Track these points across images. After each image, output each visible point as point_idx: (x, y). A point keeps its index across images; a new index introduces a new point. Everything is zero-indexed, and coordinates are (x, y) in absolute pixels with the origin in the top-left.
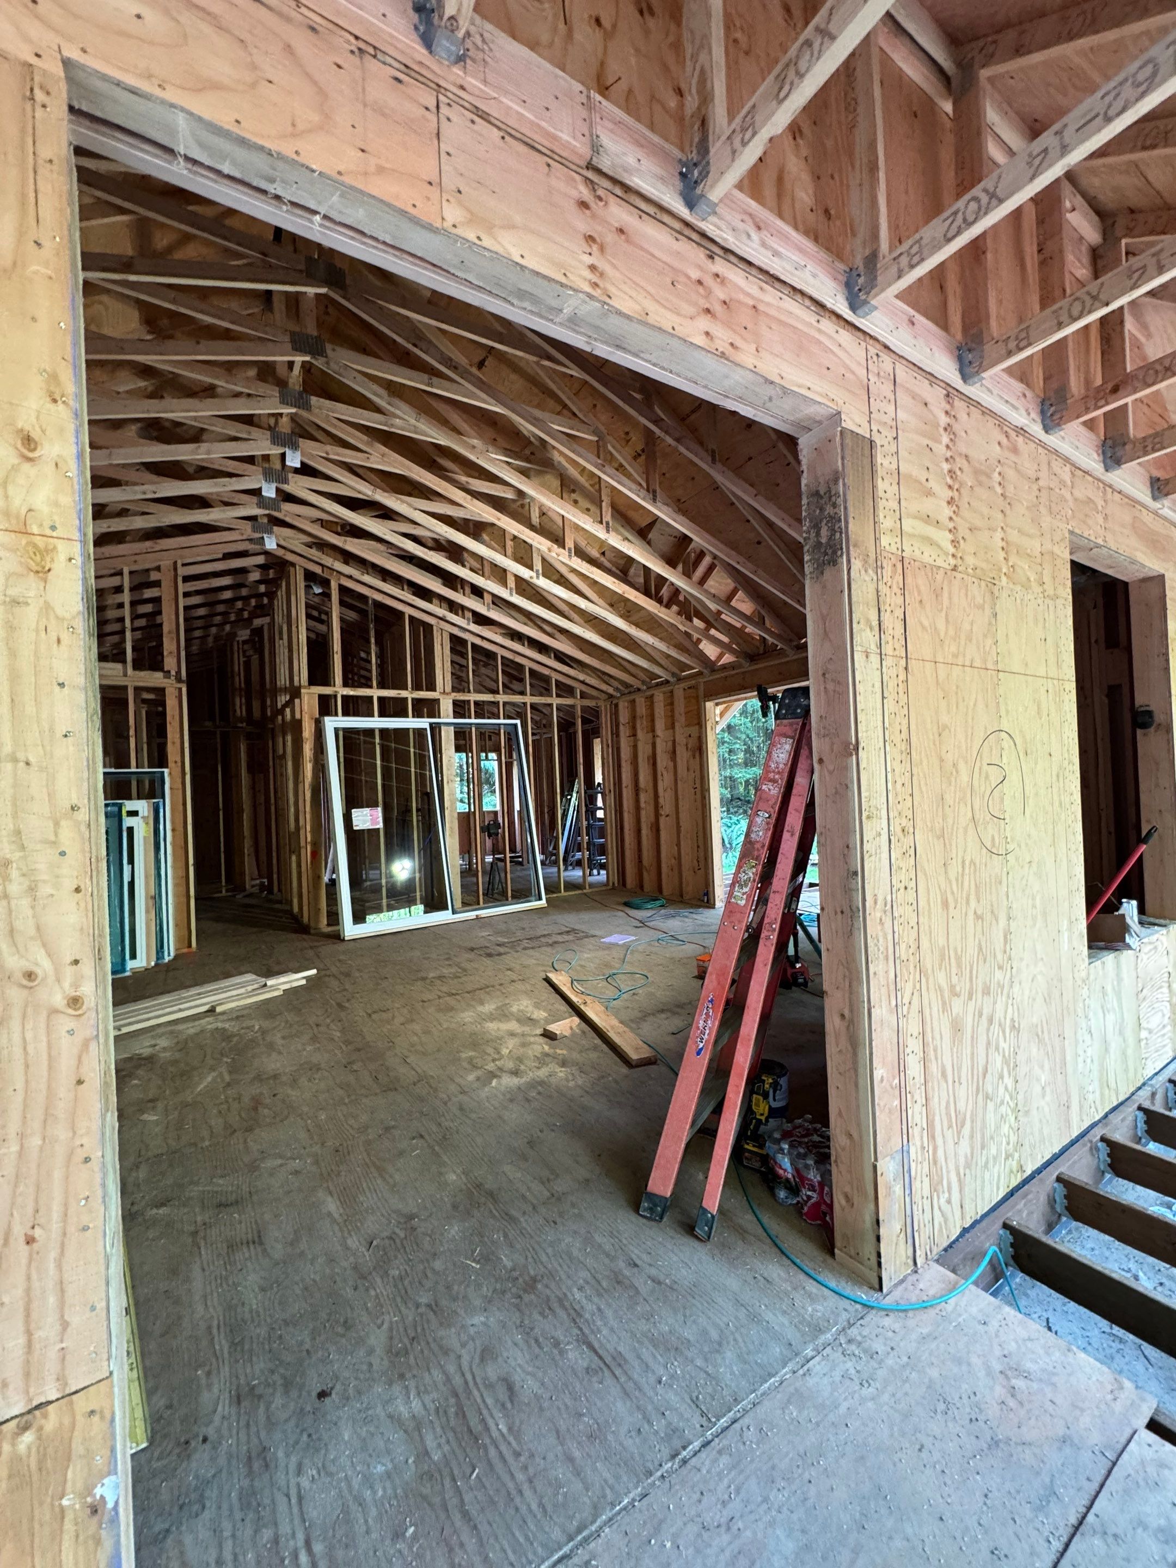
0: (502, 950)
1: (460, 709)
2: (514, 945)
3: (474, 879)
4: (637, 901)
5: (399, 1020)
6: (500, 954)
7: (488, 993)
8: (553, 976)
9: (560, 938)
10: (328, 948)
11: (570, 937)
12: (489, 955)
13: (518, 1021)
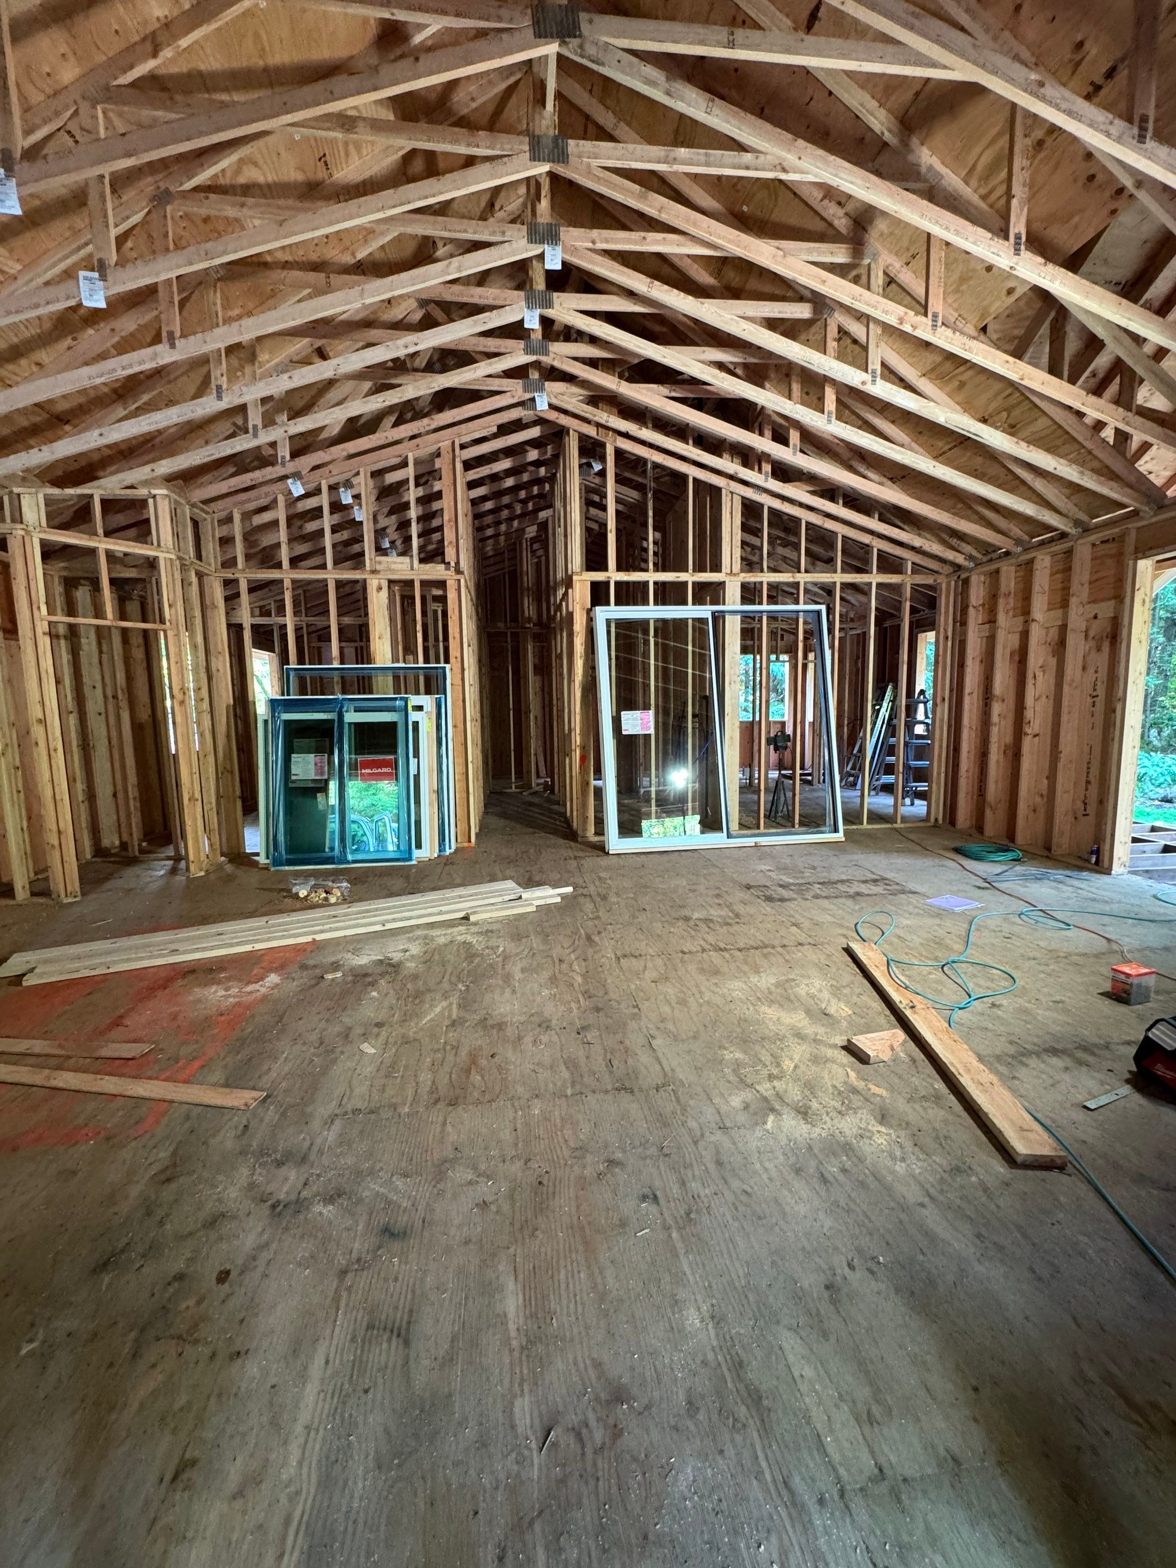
0: (785, 893)
1: (750, 593)
2: (802, 889)
3: (756, 797)
4: (974, 847)
5: (650, 975)
6: (782, 900)
7: (765, 956)
8: (857, 948)
9: (864, 889)
10: (591, 862)
11: (879, 889)
12: (769, 899)
13: (808, 1012)
